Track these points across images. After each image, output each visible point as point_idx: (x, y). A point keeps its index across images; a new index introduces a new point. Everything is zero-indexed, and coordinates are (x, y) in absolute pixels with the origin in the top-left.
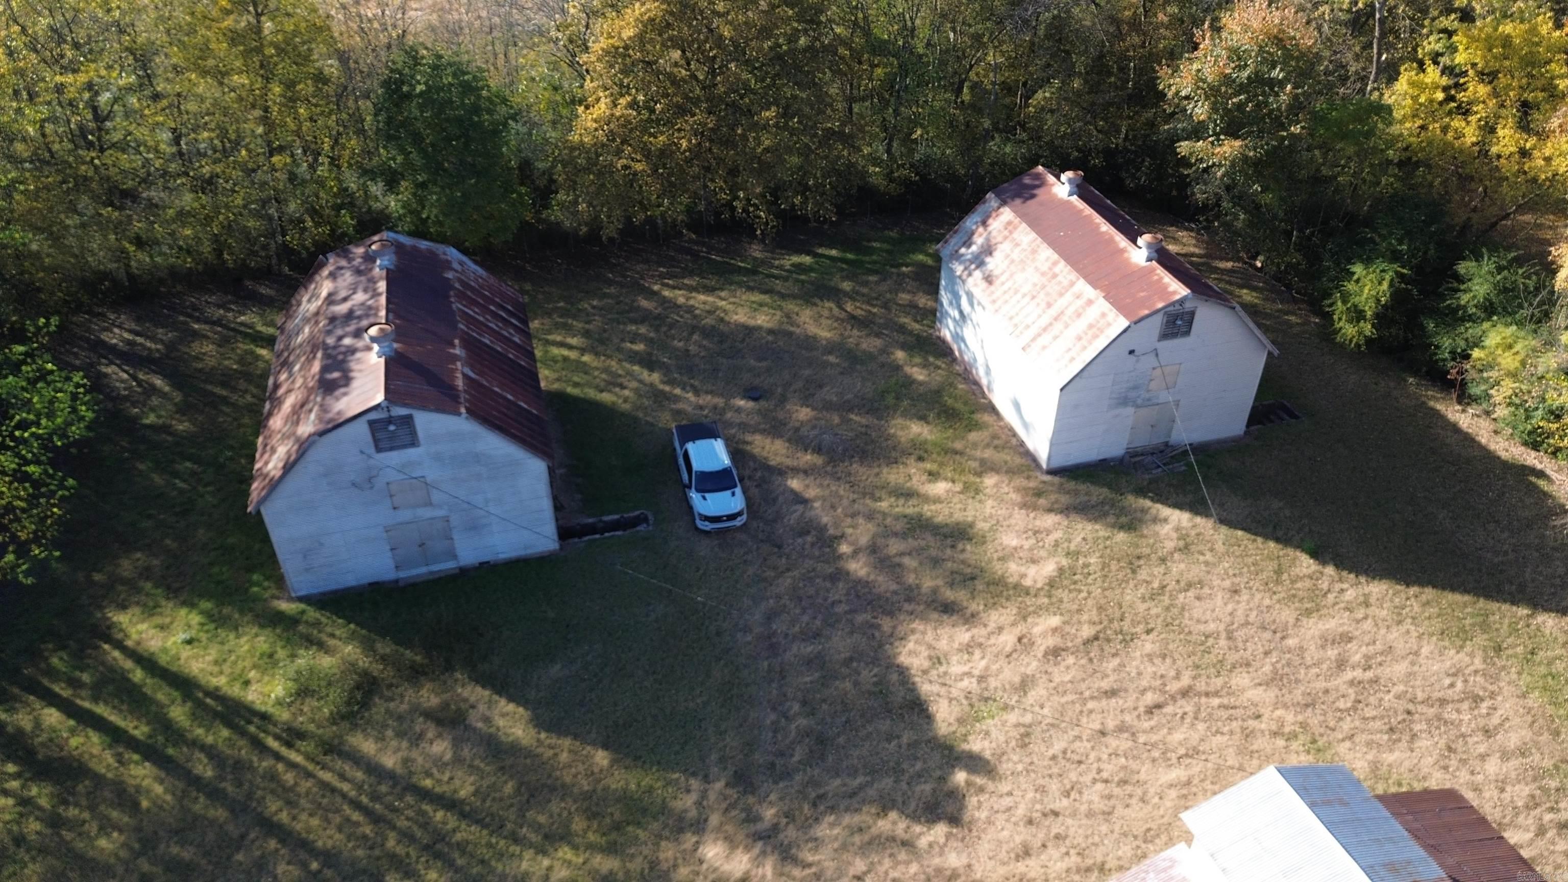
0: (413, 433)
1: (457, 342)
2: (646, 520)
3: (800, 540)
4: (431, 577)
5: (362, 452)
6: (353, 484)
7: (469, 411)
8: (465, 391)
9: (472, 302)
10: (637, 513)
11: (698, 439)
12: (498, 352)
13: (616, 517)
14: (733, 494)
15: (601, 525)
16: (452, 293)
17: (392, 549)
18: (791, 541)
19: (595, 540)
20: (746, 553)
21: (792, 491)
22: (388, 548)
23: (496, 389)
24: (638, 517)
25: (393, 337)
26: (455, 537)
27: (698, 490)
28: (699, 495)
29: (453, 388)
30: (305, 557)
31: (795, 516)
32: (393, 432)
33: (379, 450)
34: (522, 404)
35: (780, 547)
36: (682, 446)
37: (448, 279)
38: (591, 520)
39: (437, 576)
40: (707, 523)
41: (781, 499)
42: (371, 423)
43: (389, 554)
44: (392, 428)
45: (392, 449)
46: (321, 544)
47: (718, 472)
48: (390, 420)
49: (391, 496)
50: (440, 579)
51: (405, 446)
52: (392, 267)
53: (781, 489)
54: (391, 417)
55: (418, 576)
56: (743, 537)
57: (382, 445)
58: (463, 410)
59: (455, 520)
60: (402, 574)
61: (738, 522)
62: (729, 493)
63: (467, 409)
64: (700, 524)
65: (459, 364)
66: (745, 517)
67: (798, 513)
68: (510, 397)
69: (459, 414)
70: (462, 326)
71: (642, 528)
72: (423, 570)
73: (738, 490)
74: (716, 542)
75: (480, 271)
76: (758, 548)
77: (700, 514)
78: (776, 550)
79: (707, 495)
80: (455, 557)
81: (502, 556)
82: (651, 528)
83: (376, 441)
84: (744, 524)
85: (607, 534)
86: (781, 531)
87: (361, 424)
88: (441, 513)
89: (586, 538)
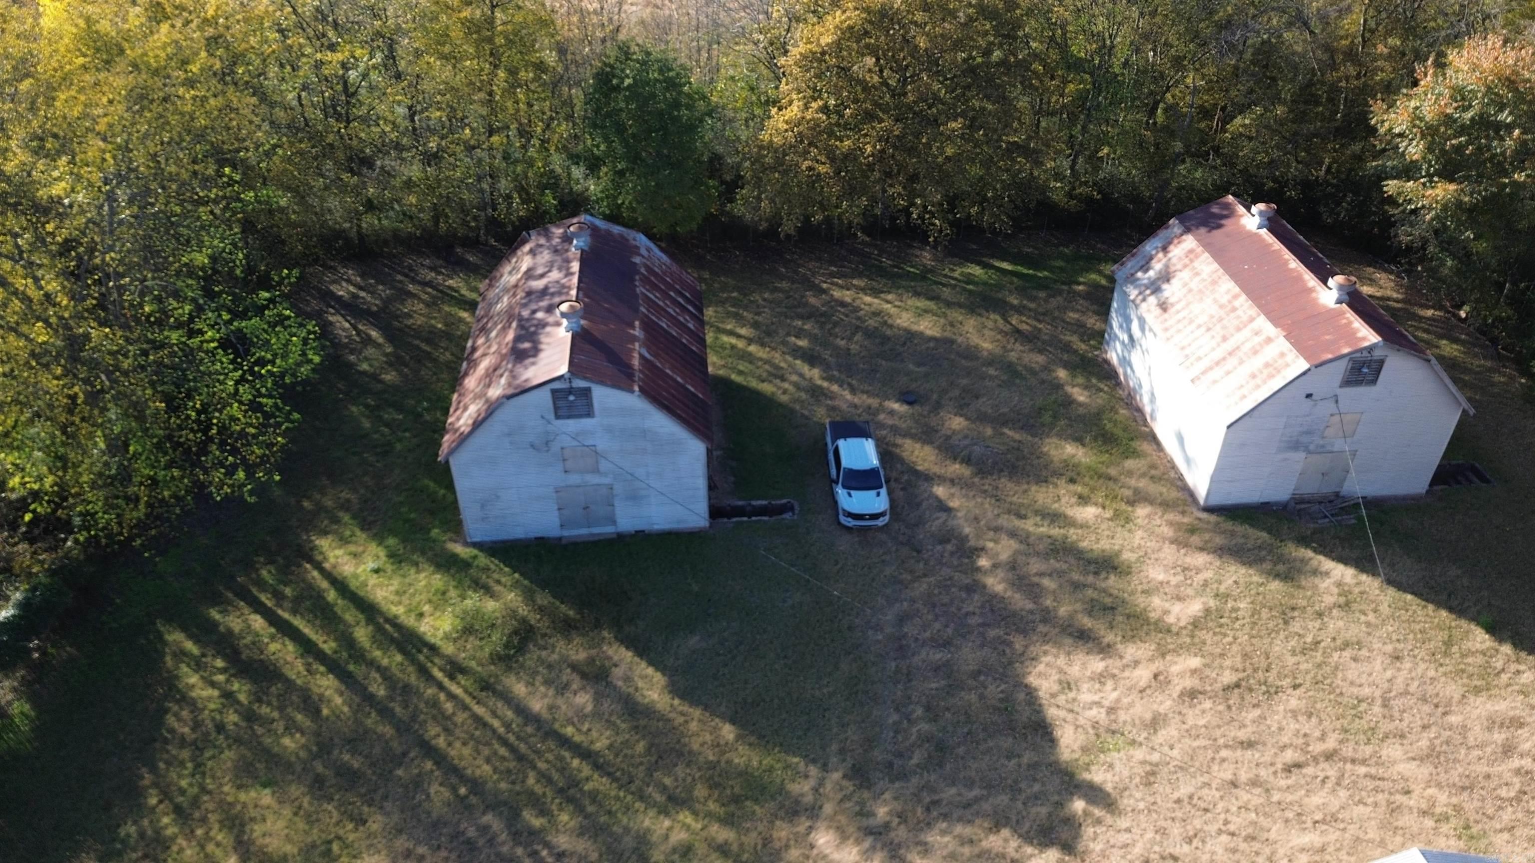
0: (590, 405)
1: (637, 323)
2: (792, 509)
3: (939, 548)
4: (591, 539)
5: (542, 417)
6: (532, 446)
7: (642, 390)
8: (640, 371)
9: (655, 287)
10: (784, 501)
11: (851, 437)
12: (673, 336)
13: (764, 502)
14: (878, 494)
15: (748, 508)
16: (637, 277)
17: (559, 509)
18: (930, 547)
19: (742, 522)
20: (885, 553)
21: (937, 498)
22: (556, 507)
23: (668, 371)
24: (784, 505)
25: (582, 313)
26: (616, 504)
27: (844, 487)
28: (845, 491)
29: (630, 367)
30: (483, 506)
31: (938, 523)
32: (572, 402)
33: (558, 417)
34: (690, 387)
35: (919, 552)
36: (833, 442)
37: (635, 264)
38: (740, 503)
39: (596, 538)
40: (849, 519)
41: (925, 504)
42: (554, 392)
43: (556, 513)
44: (572, 398)
45: (569, 417)
46: (498, 497)
47: (865, 471)
48: (570, 391)
49: (564, 460)
50: (600, 541)
51: (580, 416)
52: (586, 248)
53: (926, 495)
54: (572, 388)
55: (580, 536)
56: (884, 537)
57: (560, 413)
58: (636, 388)
59: (618, 488)
60: (566, 533)
61: (880, 522)
62: (874, 492)
63: (640, 387)
64: (843, 519)
65: (637, 345)
66: (887, 518)
67: (941, 521)
68: (679, 379)
69: (632, 392)
70: (644, 310)
71: (787, 516)
72: (584, 531)
73: (883, 491)
74: (857, 539)
75: (665, 258)
76: (897, 550)
77: (844, 510)
78: (915, 554)
79: (852, 492)
80: (614, 522)
81: (656, 527)
82: (795, 517)
83: (556, 408)
84: (886, 525)
85: (754, 518)
86: (921, 536)
87: (545, 393)
88: (606, 481)
89: (735, 520)
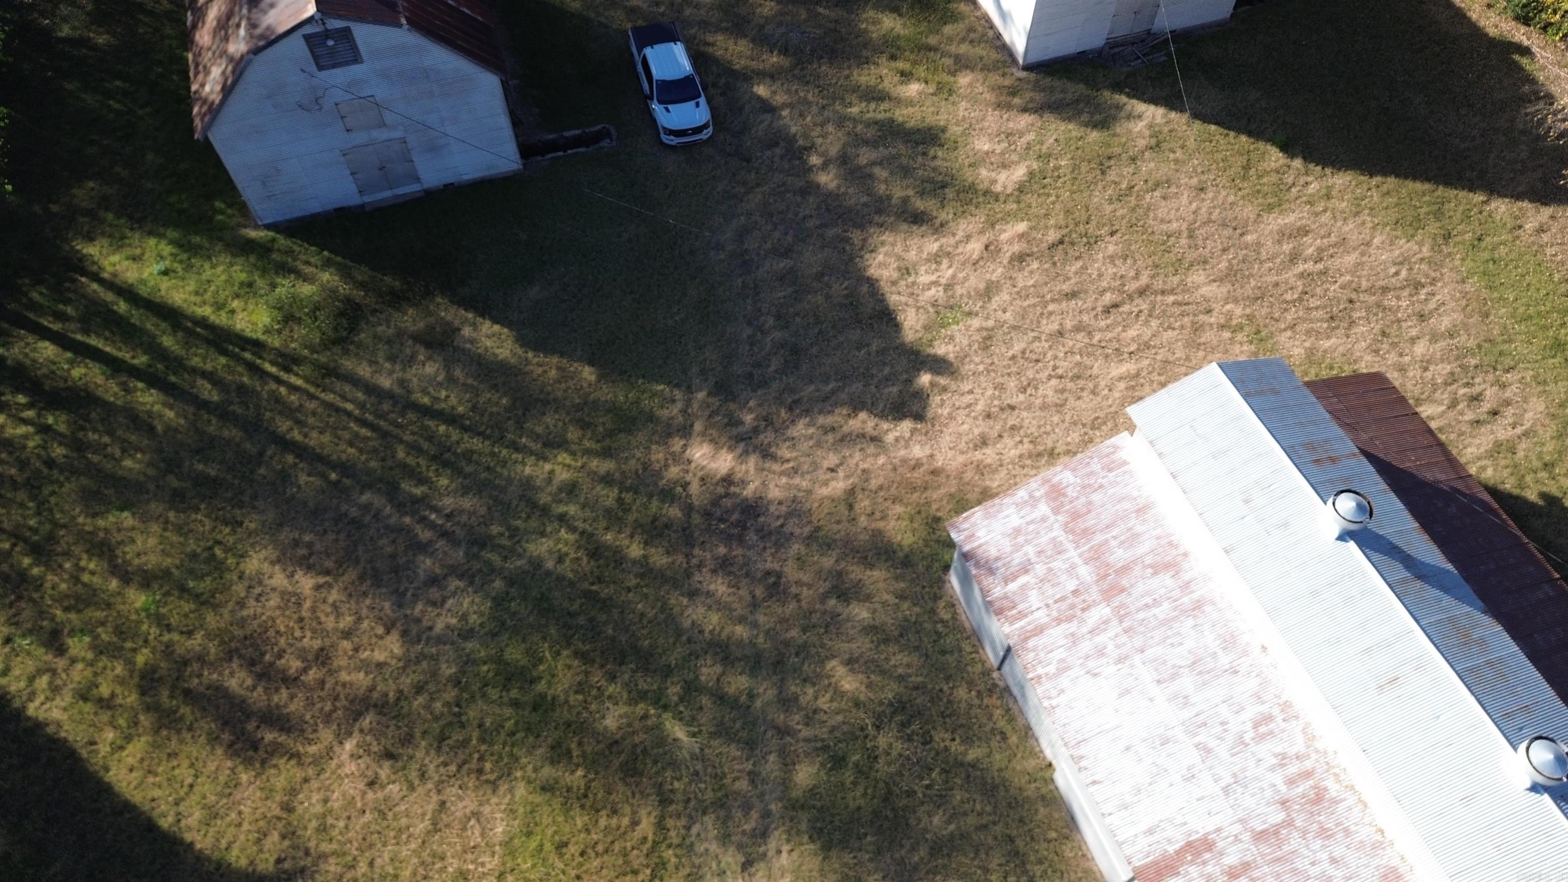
0: (354, 48)
2: (609, 134)
3: (768, 153)
4: (397, 201)
5: (303, 70)
6: (300, 106)
7: (410, 21)
10: (599, 127)
11: (656, 43)
13: (578, 132)
14: (697, 105)
15: (561, 141)
17: (352, 174)
18: (759, 154)
19: (558, 158)
20: (714, 169)
21: (759, 98)
22: (348, 172)
24: (599, 132)
26: (415, 159)
27: (660, 102)
28: (662, 106)
30: (264, 183)
31: (763, 126)
32: (332, 47)
33: (321, 68)
35: (748, 161)
36: (640, 51)
38: (551, 137)
39: (401, 200)
40: (672, 137)
41: (747, 108)
42: (307, 38)
43: (350, 179)
44: (331, 43)
45: (334, 66)
46: (279, 170)
47: (679, 80)
48: (327, 34)
49: (342, 117)
51: (347, 63)
53: (748, 97)
54: (327, 30)
55: (383, 200)
56: (710, 150)
57: (322, 62)
58: (404, 21)
59: (412, 142)
60: (367, 199)
62: (692, 103)
63: (407, 18)
64: (665, 138)
66: (711, 129)
67: (766, 123)
69: (400, 26)
71: (605, 143)
72: (387, 194)
74: (683, 157)
76: (726, 163)
77: (664, 128)
78: (745, 164)
79: (670, 107)
80: (418, 180)
81: (465, 177)
82: (614, 143)
83: (316, 58)
84: (711, 137)
85: (569, 152)
86: (749, 144)
87: (297, 40)
88: (397, 134)
89: (549, 156)
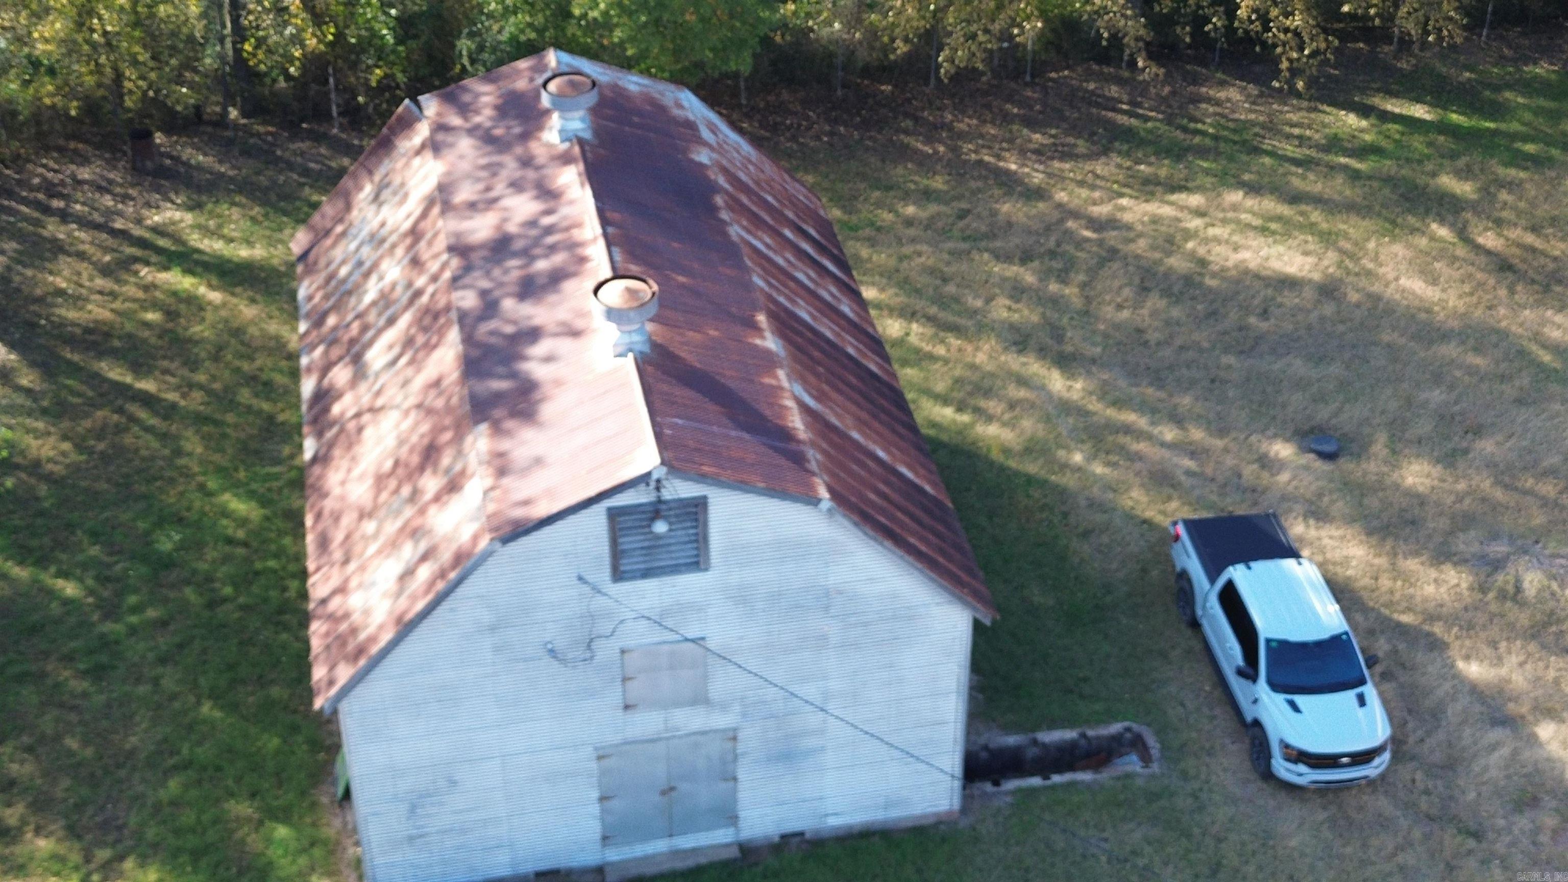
0: (701, 541)
1: (761, 318)
2: (1137, 744)
3: (1523, 822)
4: (680, 865)
5: (580, 578)
6: (552, 652)
7: (836, 496)
8: (813, 444)
9: (756, 222)
11: (1256, 559)
12: (828, 341)
13: (1069, 734)
14: (1362, 701)
15: (1032, 752)
16: (719, 200)
17: (603, 799)
18: (1501, 822)
19: (1032, 792)
20: (1400, 848)
21: (1475, 690)
22: (595, 794)
23: (855, 435)
24: (1117, 739)
25: (653, 310)
26: (742, 774)
27: (1276, 686)
28: (1280, 699)
29: (786, 435)
30: (413, 809)
31: (1497, 758)
32: (658, 537)
33: (618, 575)
34: (904, 470)
36: (1213, 574)
37: (701, 165)
38: (1012, 740)
39: (690, 863)
40: (1302, 768)
41: (1453, 711)
42: (614, 515)
43: (595, 809)
44: (660, 527)
45: (646, 574)
46: (453, 783)
47: (1319, 644)
48: (656, 510)
49: (625, 679)
50: (698, 871)
51: (675, 569)
52: (587, 135)
53: (1447, 686)
54: (660, 501)
55: (646, 859)
56: (1383, 804)
57: (626, 565)
58: (824, 493)
59: (750, 739)
60: (613, 855)
61: (1372, 770)
62: (1350, 695)
63: (831, 490)
64: (1282, 768)
65: (781, 373)
66: (1386, 756)
67: (1505, 751)
68: (881, 454)
69: (813, 501)
70: (760, 283)
71: (1131, 763)
72: (659, 846)
73: (1370, 690)
74: (1322, 816)
75: (746, 147)
76: (1427, 837)
77: (1287, 746)
79: (1299, 699)
80: (733, 819)
81: (834, 822)
82: (1155, 768)
83: (617, 554)
84: (1383, 777)
85: (1056, 778)
86: (1472, 795)
87: (597, 518)
88: (722, 721)
89: (1011, 784)
